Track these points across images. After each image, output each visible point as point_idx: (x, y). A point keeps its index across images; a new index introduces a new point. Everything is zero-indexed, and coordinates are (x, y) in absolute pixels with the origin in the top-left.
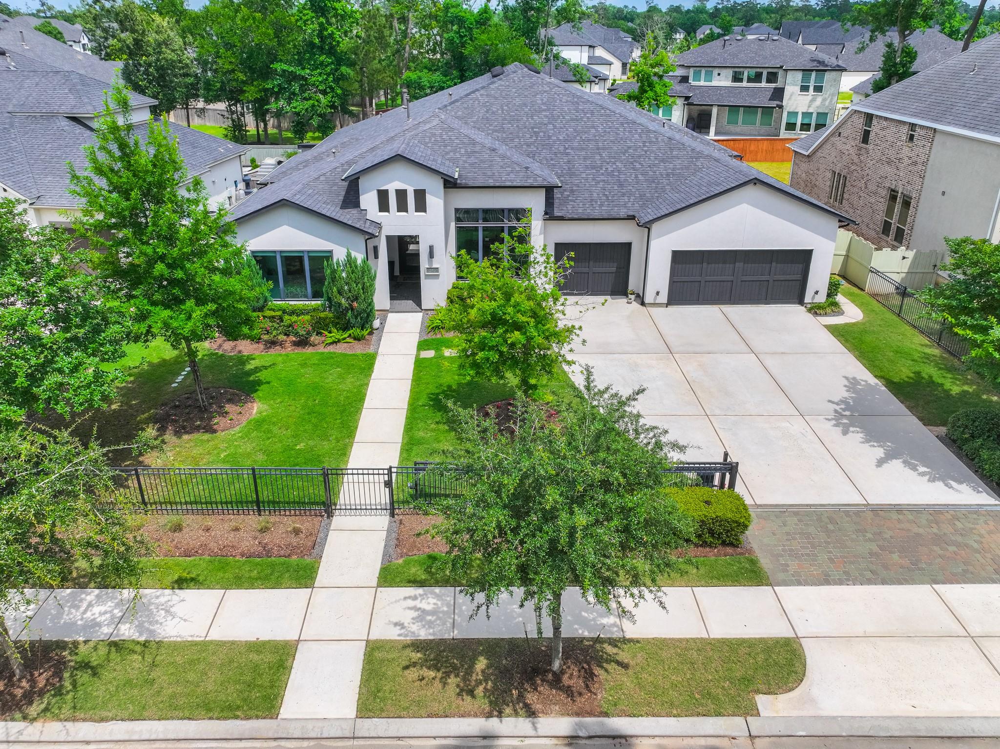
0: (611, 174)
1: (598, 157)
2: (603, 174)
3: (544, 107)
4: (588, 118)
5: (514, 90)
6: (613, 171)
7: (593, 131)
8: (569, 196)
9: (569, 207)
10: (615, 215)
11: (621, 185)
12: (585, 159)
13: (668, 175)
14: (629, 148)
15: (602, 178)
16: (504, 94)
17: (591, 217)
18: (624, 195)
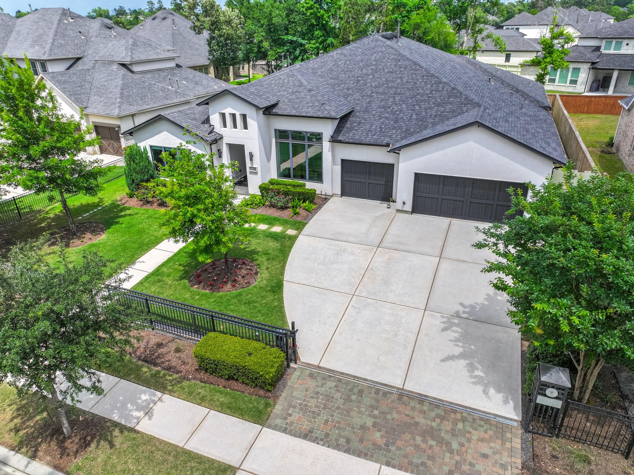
0: (394, 113)
1: (391, 100)
2: (388, 112)
3: (374, 63)
4: (401, 71)
5: (360, 50)
6: (396, 111)
7: (399, 81)
8: (355, 126)
9: (351, 134)
10: (379, 142)
11: (396, 121)
12: (382, 100)
13: (436, 116)
14: (418, 94)
15: (387, 115)
16: (352, 53)
17: (362, 142)
18: (394, 128)
